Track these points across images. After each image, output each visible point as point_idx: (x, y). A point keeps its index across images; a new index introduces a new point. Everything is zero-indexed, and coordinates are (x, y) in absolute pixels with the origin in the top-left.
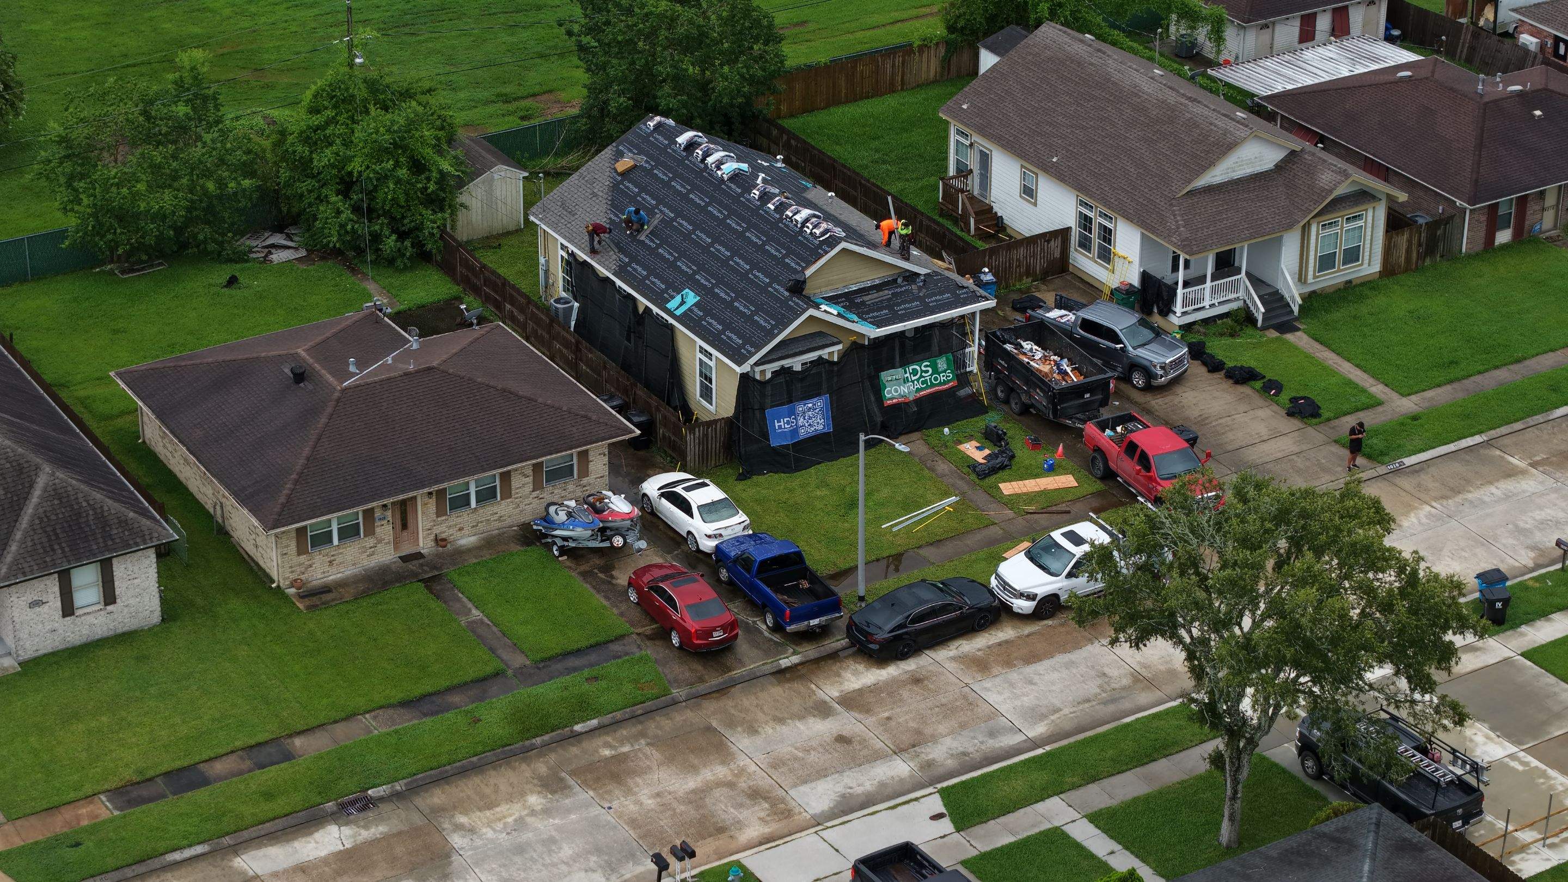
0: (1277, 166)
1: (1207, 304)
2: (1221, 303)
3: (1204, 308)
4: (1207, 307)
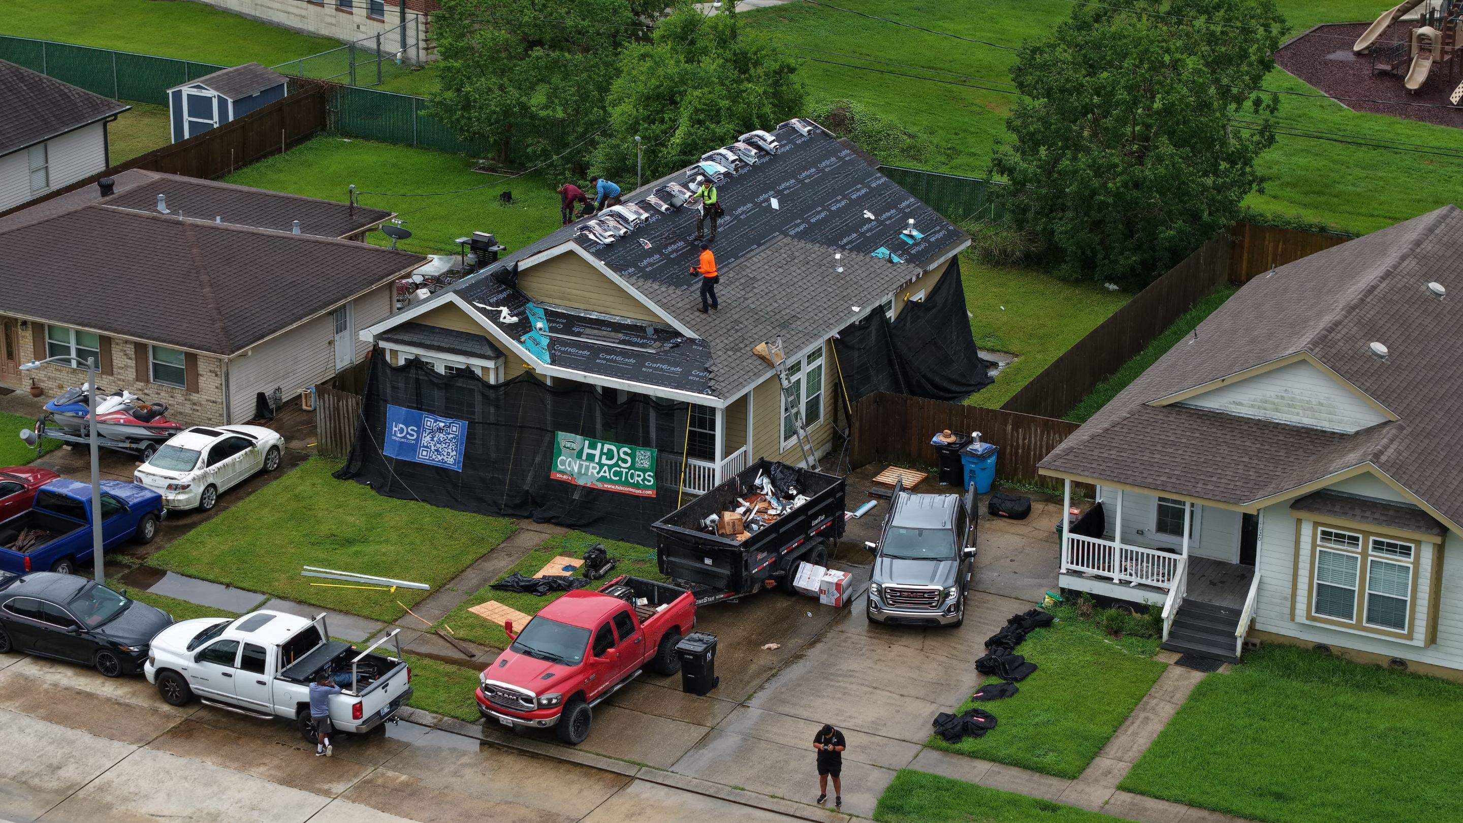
0: (1358, 432)
1: (1116, 576)
2: (1140, 586)
3: (1110, 579)
4: (1116, 581)
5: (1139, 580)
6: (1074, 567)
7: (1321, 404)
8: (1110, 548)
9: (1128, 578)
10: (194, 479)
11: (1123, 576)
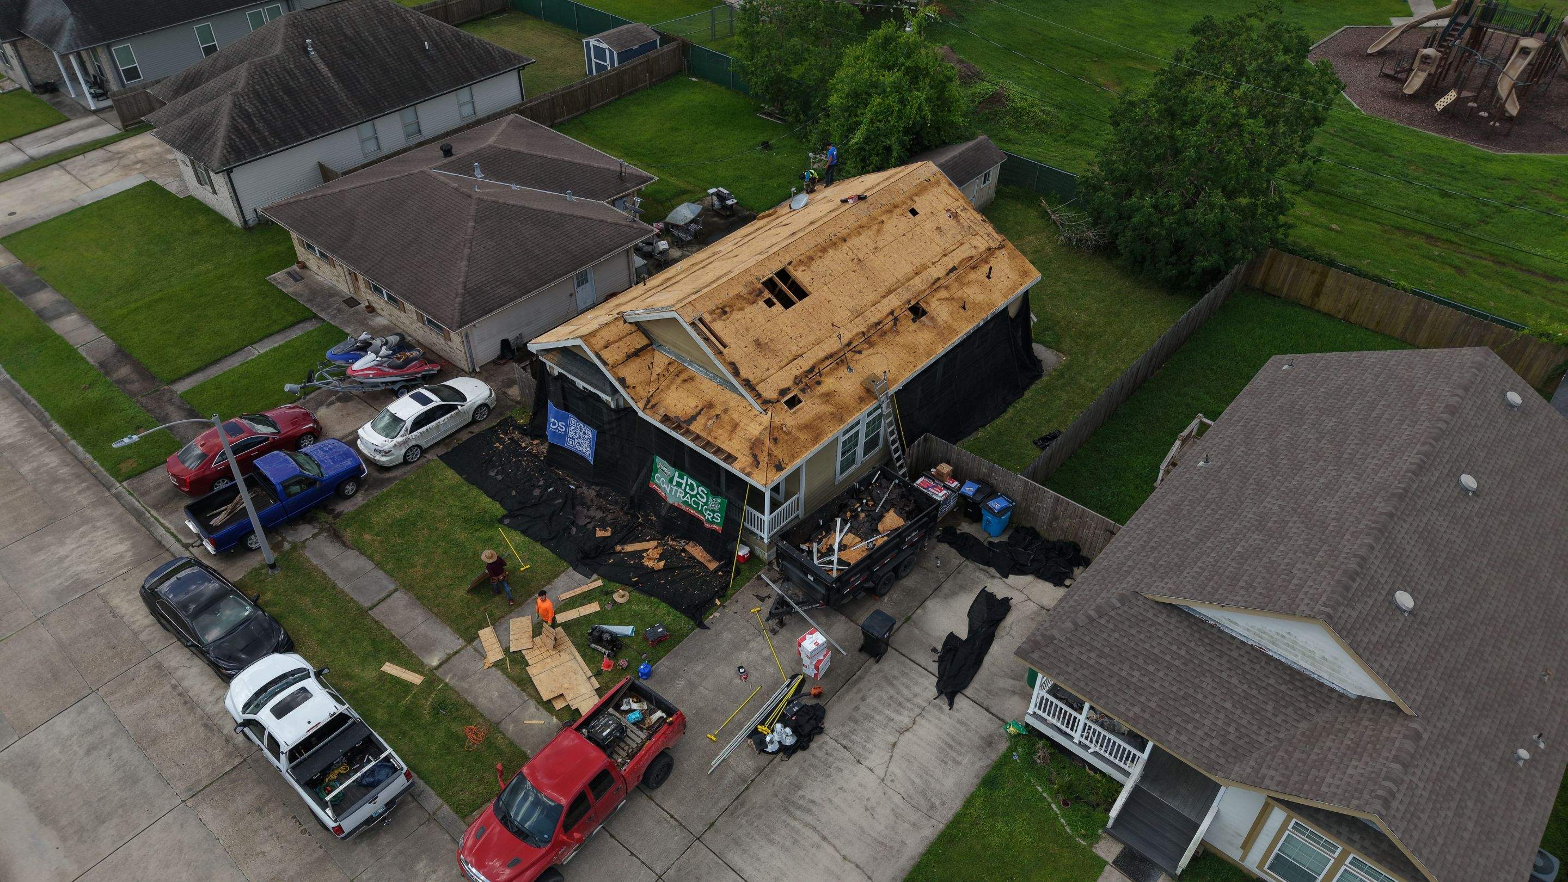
0: (1361, 699)
1: (1077, 737)
2: (1095, 754)
3: (1071, 738)
4: (1076, 741)
5: (1097, 749)
6: (1040, 713)
7: (1324, 658)
8: (1075, 718)
9: (1087, 743)
10: (395, 446)
11: (1083, 740)
